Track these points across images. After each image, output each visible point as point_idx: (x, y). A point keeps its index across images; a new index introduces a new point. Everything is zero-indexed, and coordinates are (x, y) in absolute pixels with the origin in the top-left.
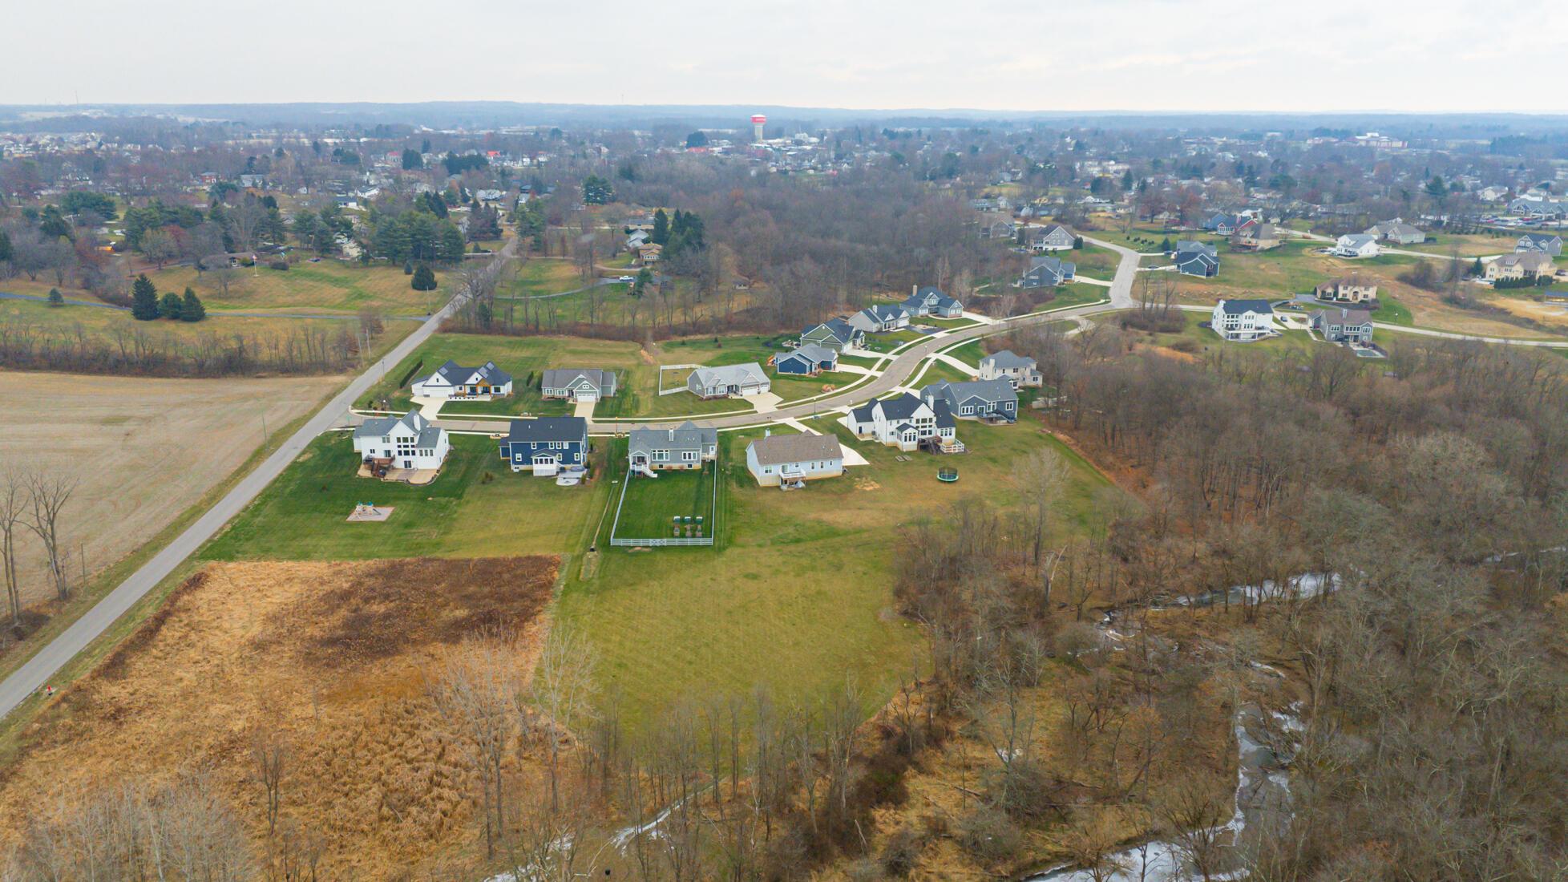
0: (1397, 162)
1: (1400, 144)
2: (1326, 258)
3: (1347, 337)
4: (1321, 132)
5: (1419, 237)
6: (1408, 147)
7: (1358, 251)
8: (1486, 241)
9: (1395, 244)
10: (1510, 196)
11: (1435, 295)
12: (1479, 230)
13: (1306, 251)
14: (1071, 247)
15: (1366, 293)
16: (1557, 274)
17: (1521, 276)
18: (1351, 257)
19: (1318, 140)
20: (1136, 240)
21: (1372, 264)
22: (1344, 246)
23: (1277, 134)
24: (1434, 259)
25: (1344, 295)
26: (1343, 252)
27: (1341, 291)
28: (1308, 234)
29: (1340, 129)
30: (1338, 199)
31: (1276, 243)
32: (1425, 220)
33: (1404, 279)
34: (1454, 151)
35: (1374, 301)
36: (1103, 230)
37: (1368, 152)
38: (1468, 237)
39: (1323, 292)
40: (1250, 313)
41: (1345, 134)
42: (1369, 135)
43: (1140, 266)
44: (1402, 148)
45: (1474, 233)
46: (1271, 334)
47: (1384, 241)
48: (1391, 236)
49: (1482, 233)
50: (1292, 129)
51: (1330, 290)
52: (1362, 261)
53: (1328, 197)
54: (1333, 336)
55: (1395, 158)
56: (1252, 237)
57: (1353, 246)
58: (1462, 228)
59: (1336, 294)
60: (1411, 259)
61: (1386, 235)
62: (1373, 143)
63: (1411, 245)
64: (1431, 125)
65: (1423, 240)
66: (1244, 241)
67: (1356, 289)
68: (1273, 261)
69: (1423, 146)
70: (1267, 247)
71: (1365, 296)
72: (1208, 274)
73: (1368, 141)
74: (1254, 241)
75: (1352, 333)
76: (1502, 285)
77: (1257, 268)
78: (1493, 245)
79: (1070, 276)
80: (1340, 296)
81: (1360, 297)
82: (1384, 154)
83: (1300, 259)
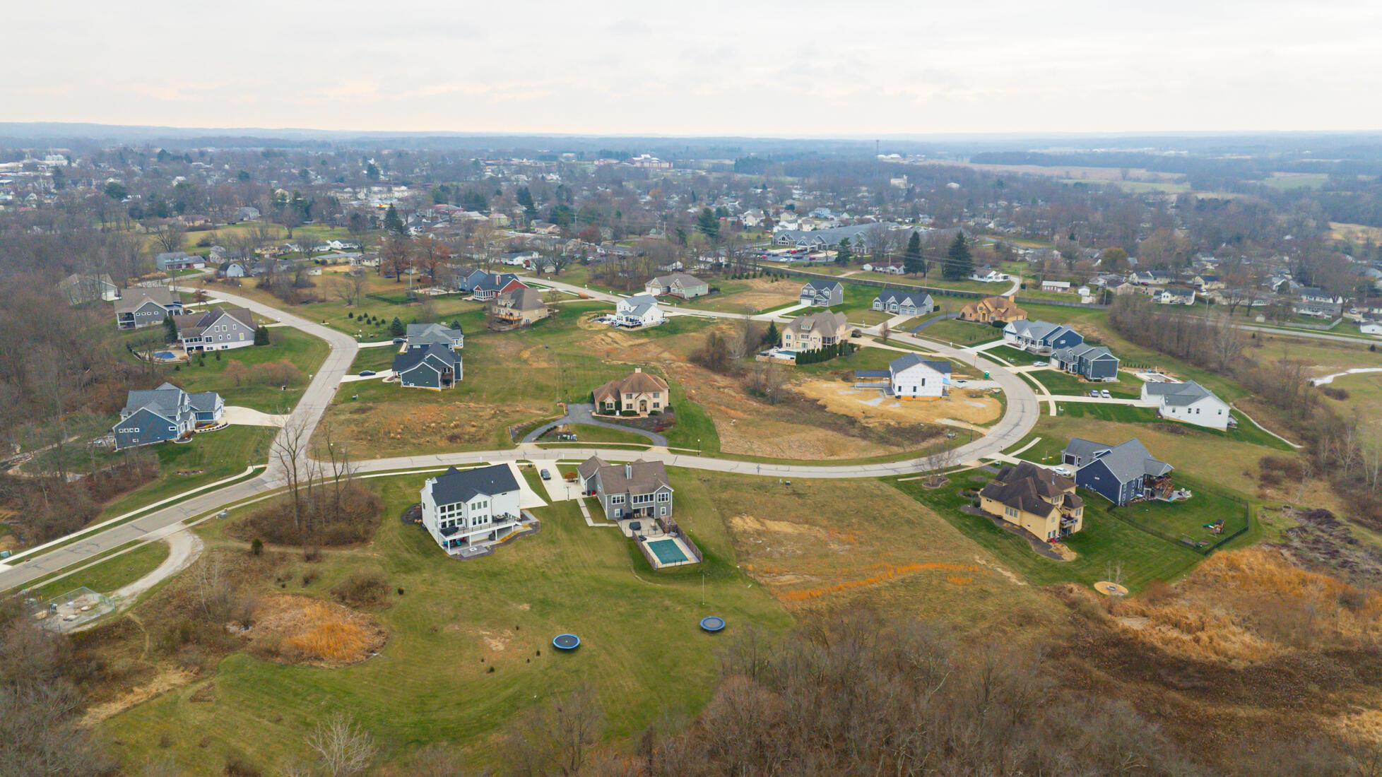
0: (667, 186)
1: (667, 165)
2: (604, 332)
3: (637, 511)
4: (606, 154)
5: (702, 289)
6: (674, 167)
7: (641, 319)
8: (767, 286)
9: (679, 300)
10: (769, 224)
11: (736, 384)
12: (758, 273)
13: (582, 321)
14: (251, 343)
15: (656, 400)
16: (853, 336)
17: (819, 346)
18: (634, 328)
19: (602, 162)
20: (360, 319)
21: (658, 336)
22: (625, 312)
23: (571, 155)
24: (723, 320)
25: (630, 406)
26: (624, 322)
27: (625, 401)
28: (586, 291)
29: (620, 151)
30: (617, 237)
31: (544, 313)
32: (705, 262)
33: (696, 359)
34: (709, 171)
35: (669, 409)
36: (323, 301)
37: (642, 174)
38: (749, 282)
39: (602, 404)
40: (480, 498)
41: (624, 156)
42: (643, 156)
43: (352, 371)
44: (669, 168)
45: (754, 277)
46: (522, 527)
47: (668, 297)
48: (674, 290)
49: (761, 276)
50: (583, 149)
51: (610, 400)
52: (646, 332)
53: (607, 233)
54: (617, 511)
55: (665, 180)
56: (513, 307)
57: (634, 313)
58: (741, 270)
59: (619, 405)
60: (702, 324)
61: (669, 289)
62: (646, 165)
63: (695, 301)
64: (687, 147)
65: (706, 292)
66: (503, 313)
67: (643, 397)
68: (540, 342)
69: (685, 167)
70: (532, 320)
71: (656, 405)
72: (446, 382)
73: (642, 162)
74: (516, 313)
75: (643, 505)
76: (804, 359)
77: (518, 358)
78: (775, 291)
79: (210, 415)
80: (624, 408)
81: (650, 408)
82: (656, 176)
83: (574, 335)
